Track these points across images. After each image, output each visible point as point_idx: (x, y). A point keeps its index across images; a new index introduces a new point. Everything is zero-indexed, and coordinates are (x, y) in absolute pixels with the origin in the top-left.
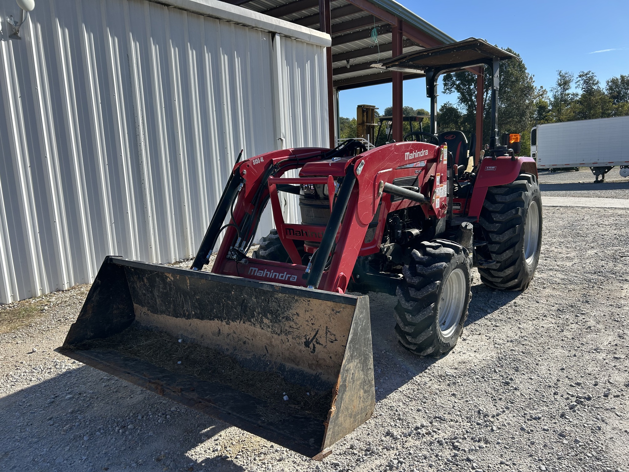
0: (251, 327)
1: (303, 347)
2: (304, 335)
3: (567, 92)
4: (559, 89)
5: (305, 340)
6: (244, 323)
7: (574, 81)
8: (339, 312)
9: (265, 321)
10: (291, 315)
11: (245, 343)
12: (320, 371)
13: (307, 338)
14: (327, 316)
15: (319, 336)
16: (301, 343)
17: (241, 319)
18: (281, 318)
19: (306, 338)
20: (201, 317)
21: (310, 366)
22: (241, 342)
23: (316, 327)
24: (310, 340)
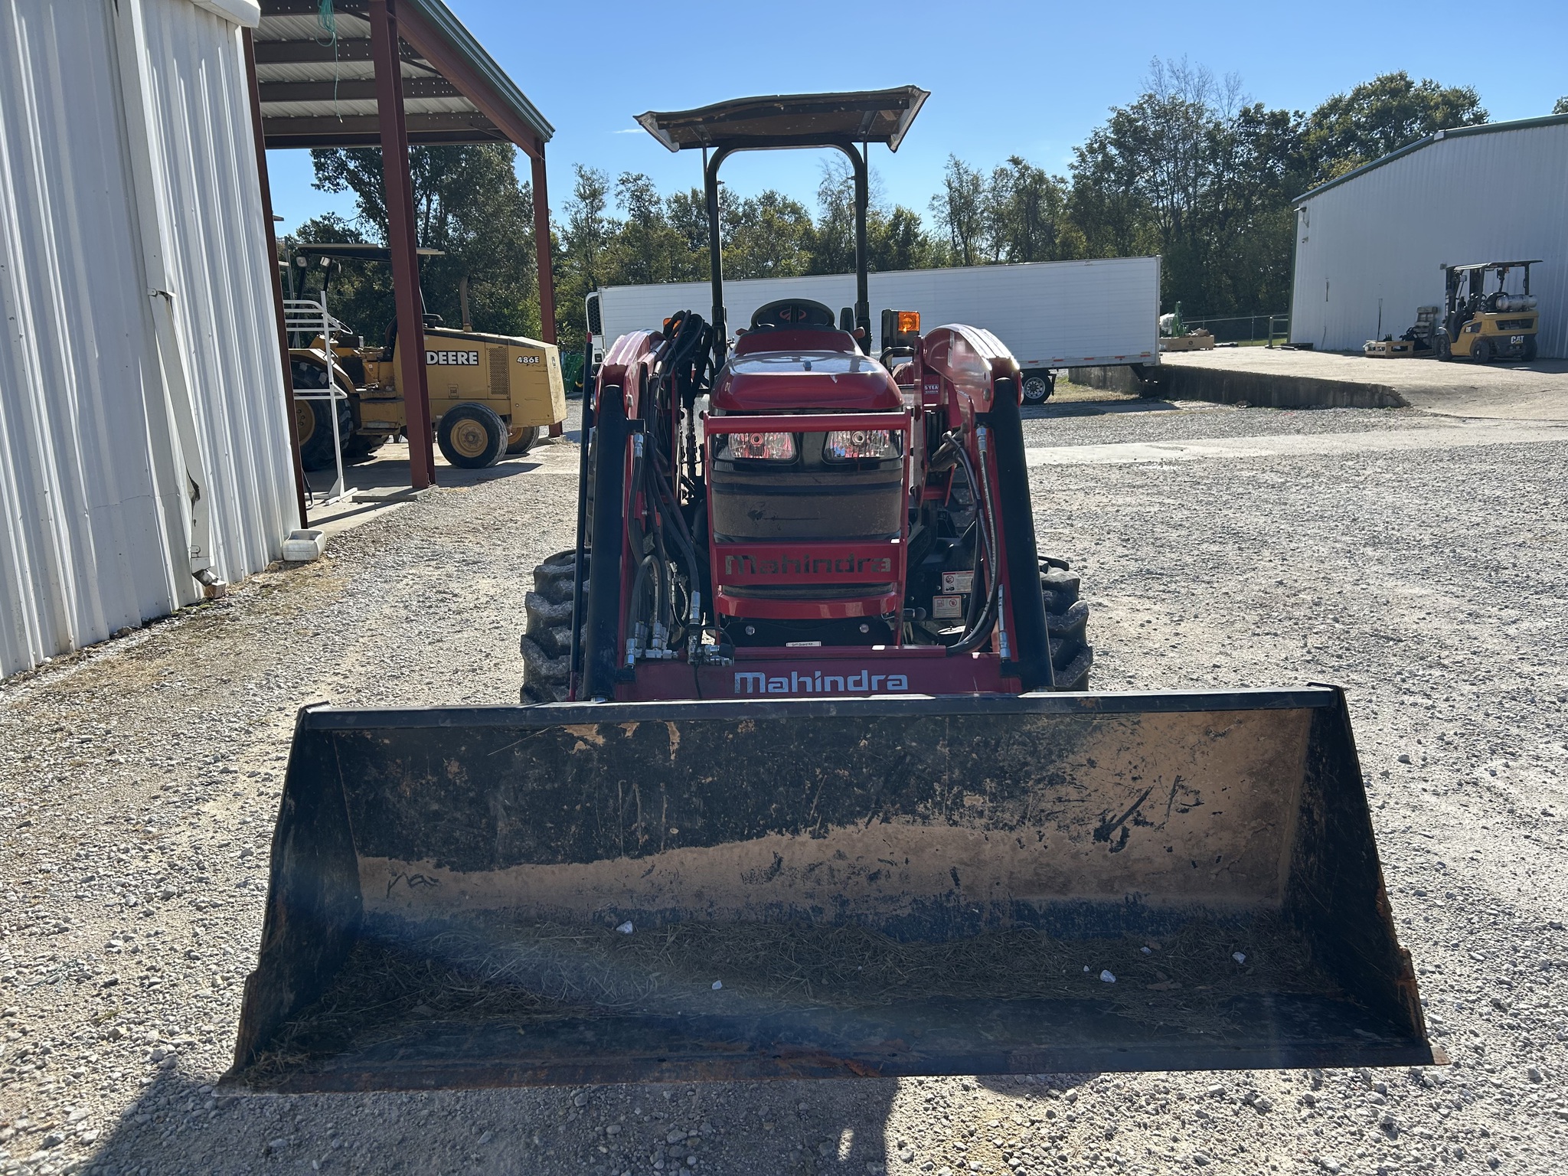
0: (910, 827)
1: (1088, 845)
2: (1099, 812)
3: (600, 214)
4: (581, 206)
5: (1098, 824)
6: (886, 820)
7: (613, 192)
8: (1223, 735)
9: (971, 800)
10: (1068, 770)
11: (873, 877)
12: (1132, 890)
13: (1108, 818)
14: (1187, 750)
15: (1149, 803)
16: (1083, 834)
17: (875, 813)
18: (1031, 783)
19: (1104, 820)
20: (710, 837)
21: (1107, 885)
22: (863, 879)
23: (1143, 785)
24: (1114, 821)
